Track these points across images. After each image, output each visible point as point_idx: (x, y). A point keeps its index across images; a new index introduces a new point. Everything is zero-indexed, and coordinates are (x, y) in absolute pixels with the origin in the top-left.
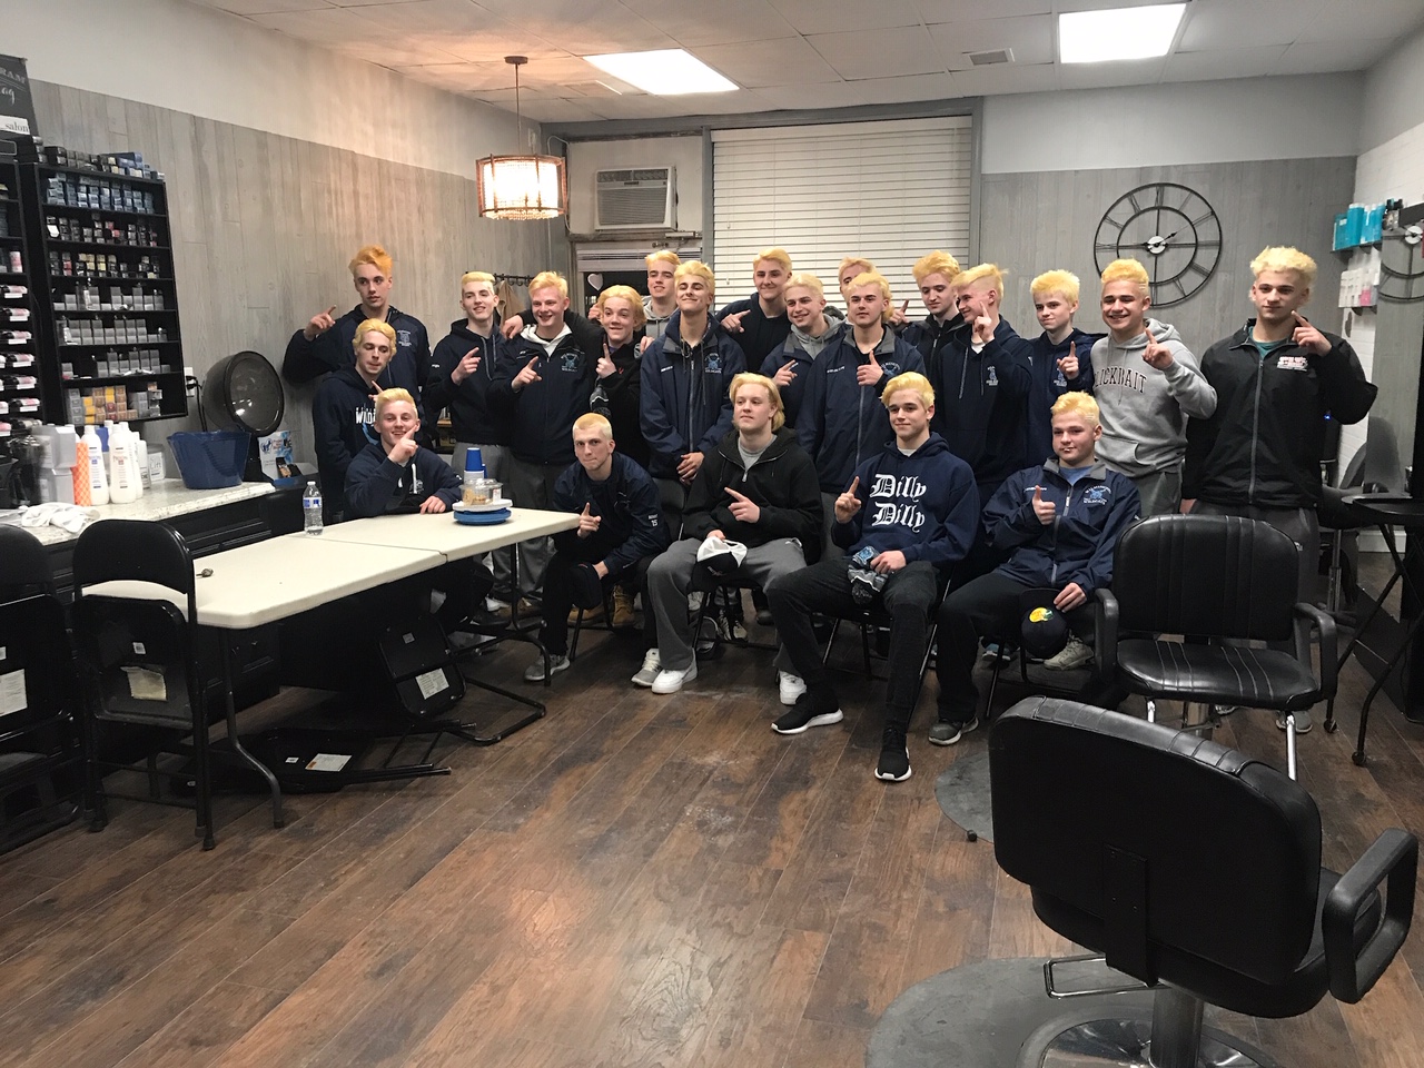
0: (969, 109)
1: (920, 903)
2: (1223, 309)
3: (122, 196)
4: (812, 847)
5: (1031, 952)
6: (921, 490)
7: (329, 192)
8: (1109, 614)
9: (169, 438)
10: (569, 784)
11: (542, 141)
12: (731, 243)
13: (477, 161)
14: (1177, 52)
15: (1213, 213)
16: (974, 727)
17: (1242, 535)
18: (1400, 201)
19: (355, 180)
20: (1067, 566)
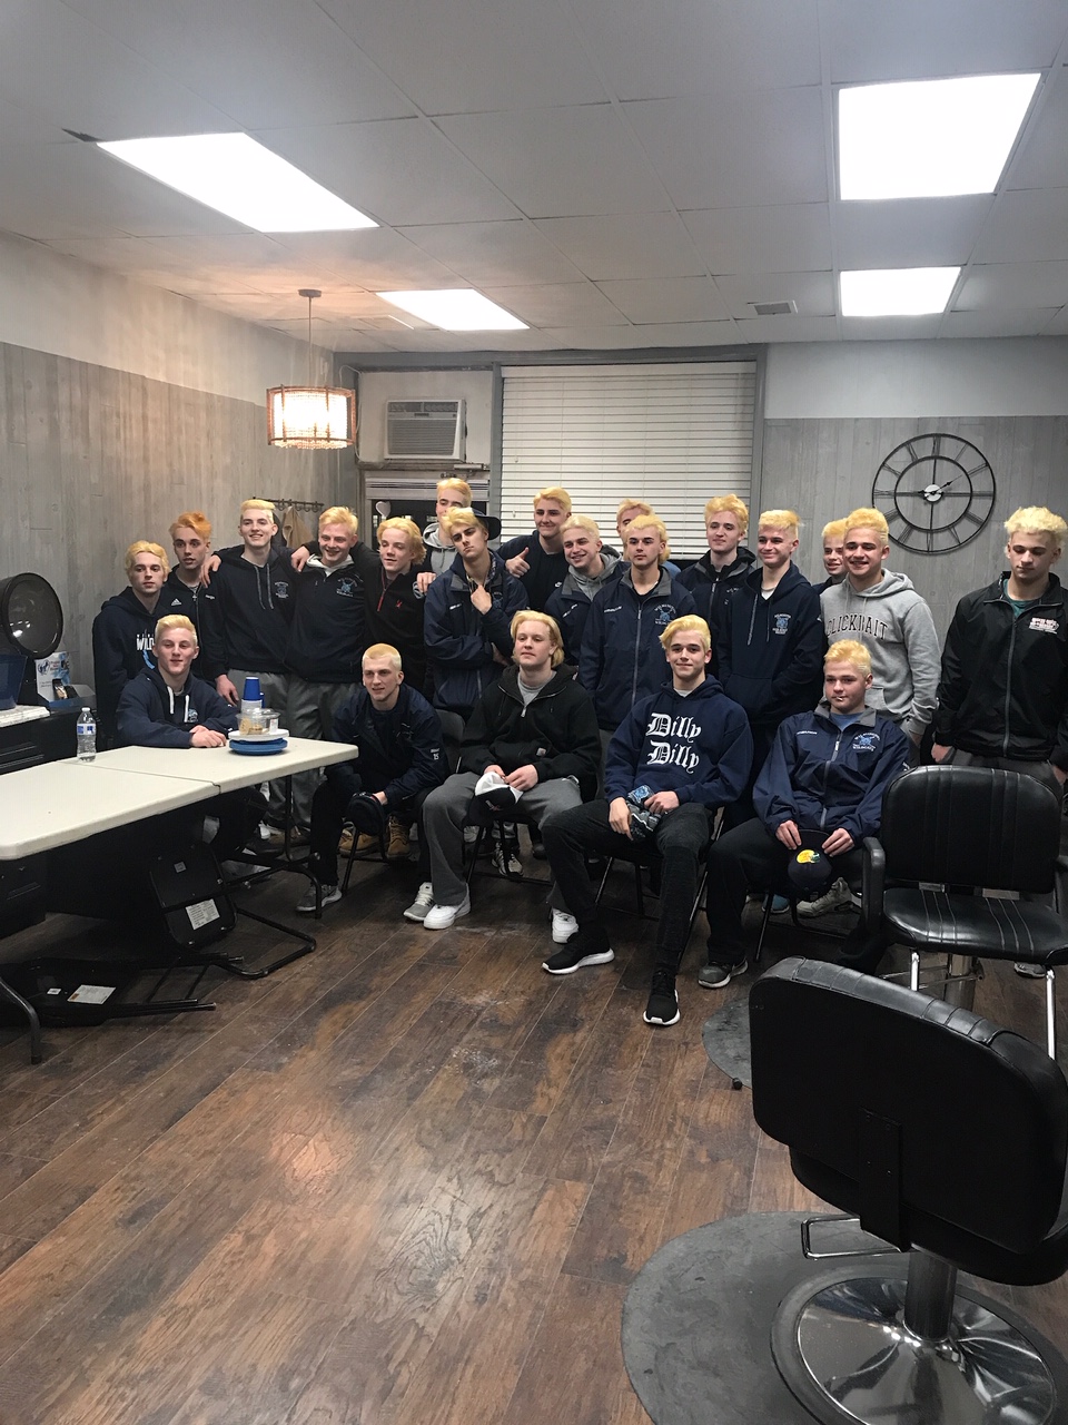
0: (752, 357)
1: (683, 1153)
2: (995, 557)
4: (577, 1093)
5: (791, 1206)
6: (696, 731)
7: (118, 416)
8: (876, 863)
10: (336, 1023)
11: (335, 370)
12: (518, 476)
13: (268, 390)
14: (952, 310)
15: (987, 464)
16: (743, 970)
17: (1007, 788)
19: (144, 405)
20: (836, 810)
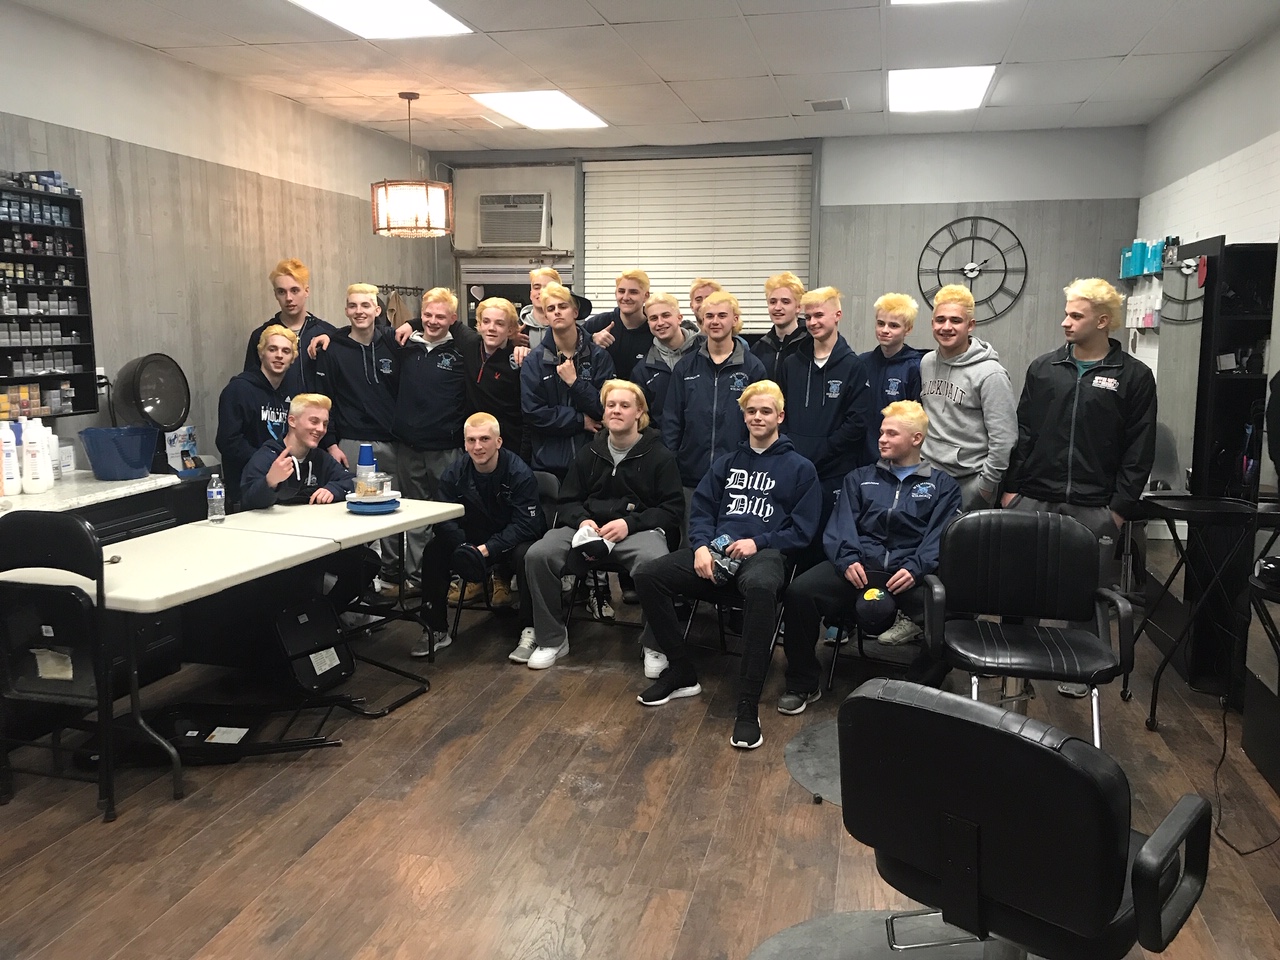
0: (809, 149)
1: (773, 861)
2: (1028, 327)
3: (41, 210)
4: (674, 811)
5: (873, 906)
6: (771, 484)
7: (236, 210)
8: (937, 598)
9: (80, 433)
10: (452, 755)
11: (430, 167)
12: (599, 261)
13: (372, 185)
14: (987, 106)
15: (1019, 243)
16: (818, 698)
17: (1051, 528)
18: (1178, 238)
19: (260, 199)
20: (898, 553)
